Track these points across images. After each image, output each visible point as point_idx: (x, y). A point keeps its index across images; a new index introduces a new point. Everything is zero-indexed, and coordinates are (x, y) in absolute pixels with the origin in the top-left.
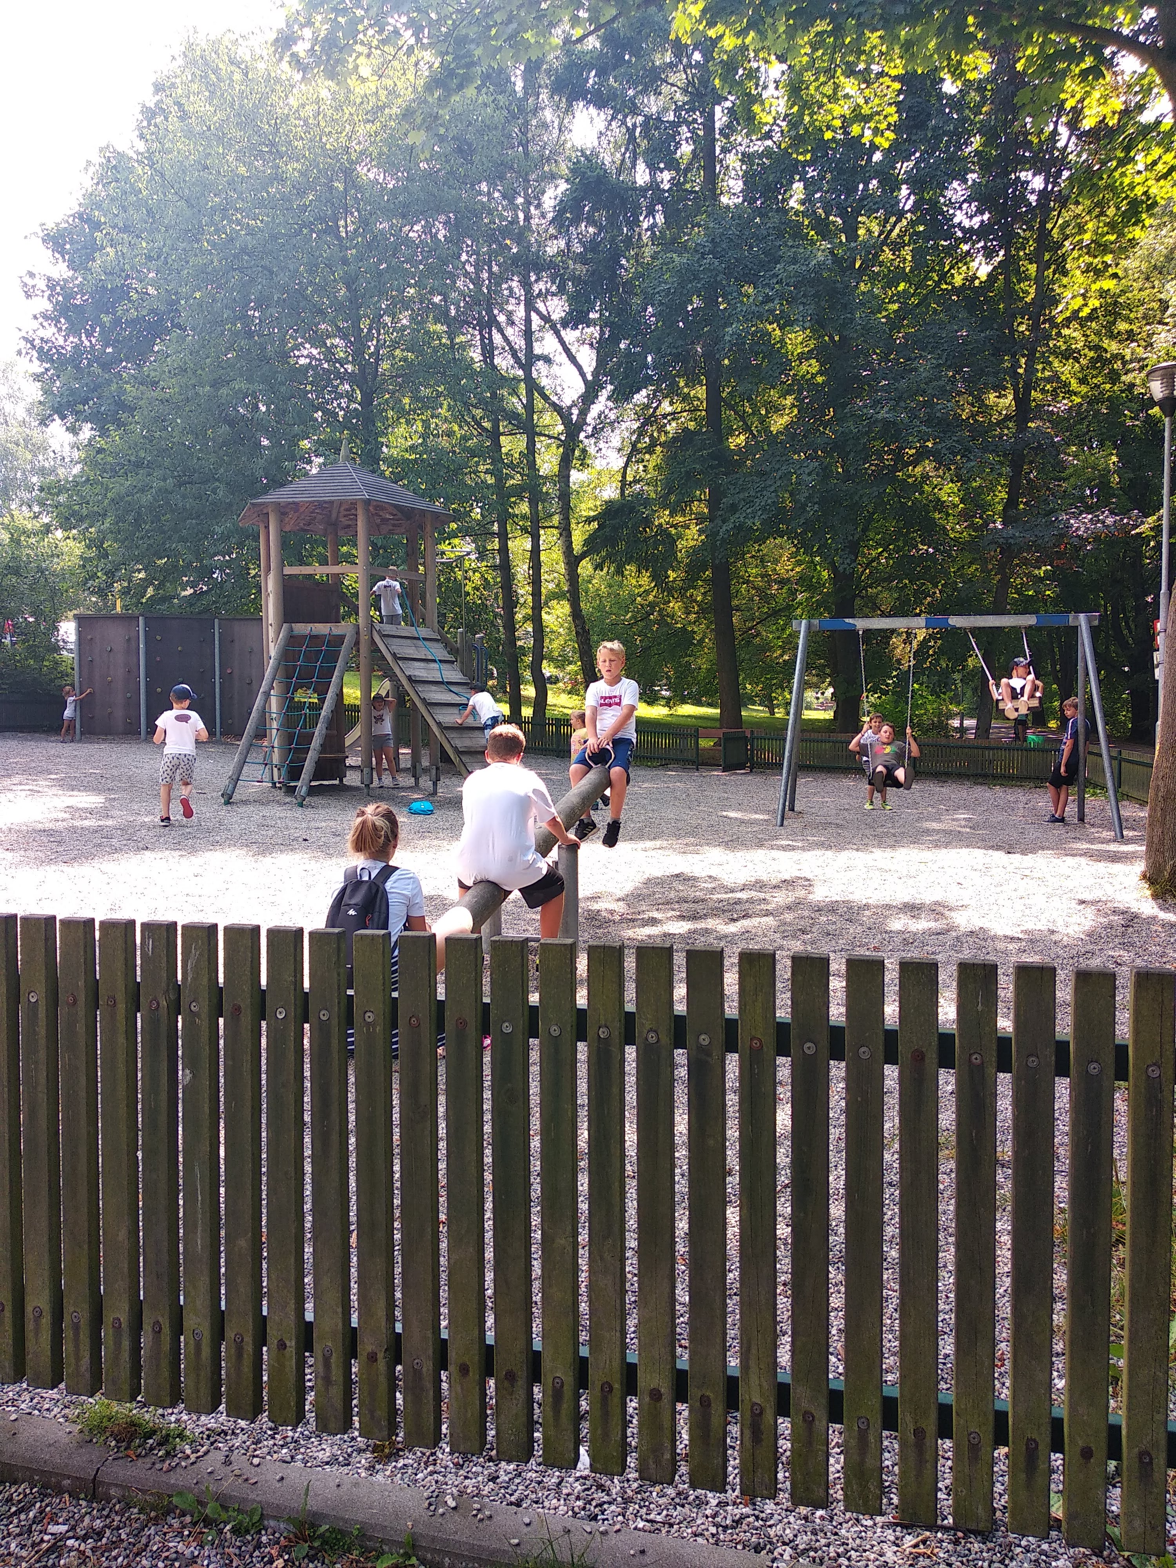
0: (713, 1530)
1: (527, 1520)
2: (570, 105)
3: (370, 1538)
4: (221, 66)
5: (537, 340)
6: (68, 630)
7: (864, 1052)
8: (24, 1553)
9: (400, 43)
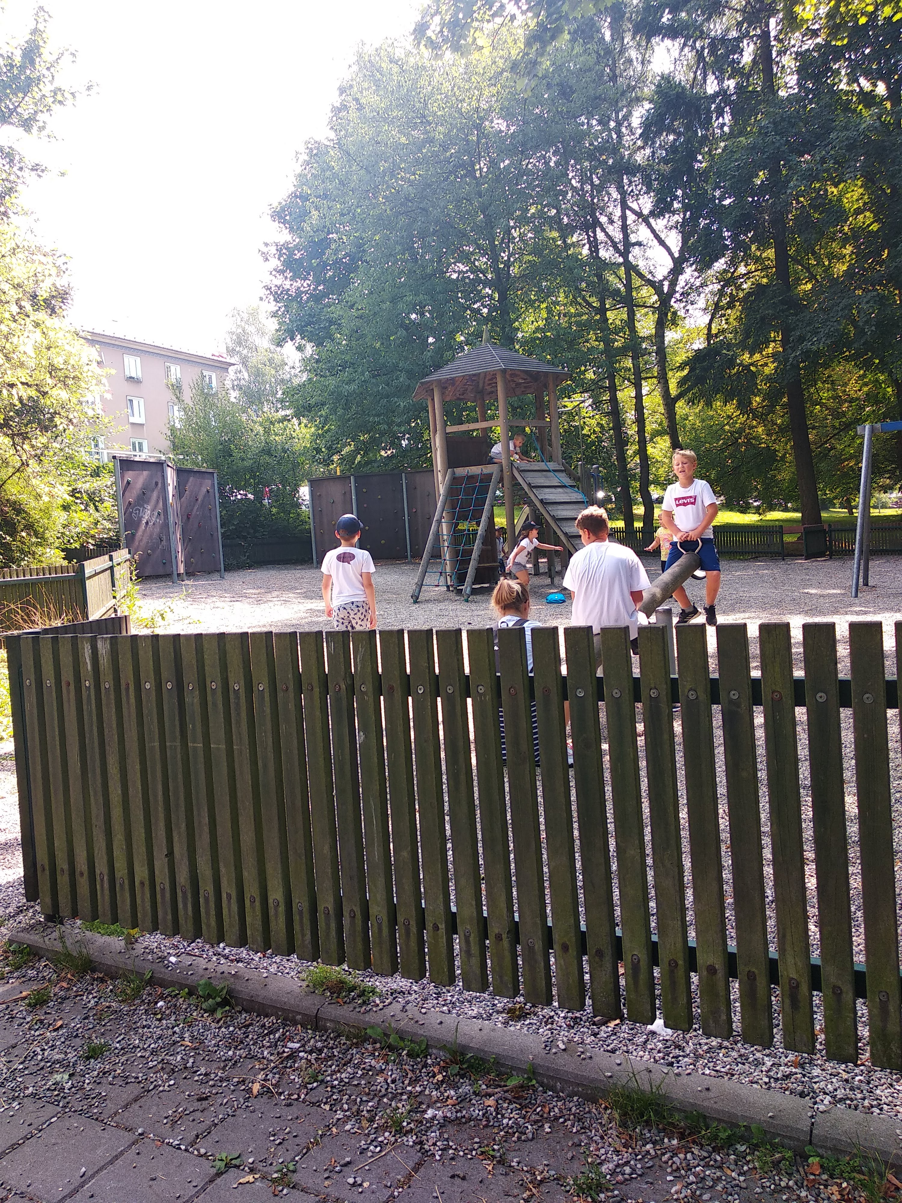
0: (767, 1080)
1: (618, 1062)
2: (648, 41)
3: (503, 1065)
4: (383, 65)
5: (633, 232)
6: (304, 491)
7: (868, 698)
8: (272, 1058)
9: (505, 14)
